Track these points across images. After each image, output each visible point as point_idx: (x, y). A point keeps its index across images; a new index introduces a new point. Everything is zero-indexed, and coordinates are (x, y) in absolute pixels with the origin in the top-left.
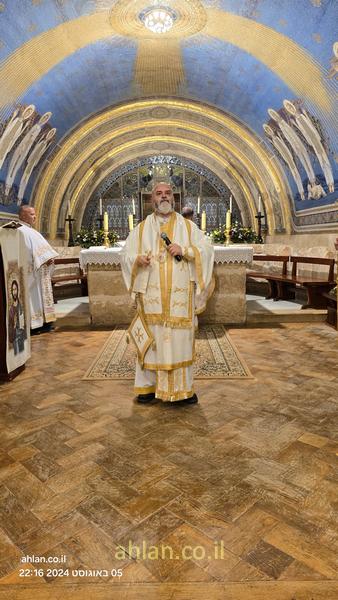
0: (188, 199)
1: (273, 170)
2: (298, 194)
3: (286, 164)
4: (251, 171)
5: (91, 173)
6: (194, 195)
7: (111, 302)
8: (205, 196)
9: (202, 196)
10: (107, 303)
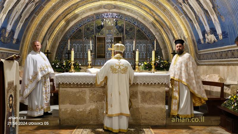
0: (127, 41)
1: (183, 24)
2: (199, 40)
3: (191, 20)
4: (168, 24)
5: (63, 23)
6: (131, 38)
7: (74, 109)
8: (138, 39)
9: (136, 39)
10: (71, 110)
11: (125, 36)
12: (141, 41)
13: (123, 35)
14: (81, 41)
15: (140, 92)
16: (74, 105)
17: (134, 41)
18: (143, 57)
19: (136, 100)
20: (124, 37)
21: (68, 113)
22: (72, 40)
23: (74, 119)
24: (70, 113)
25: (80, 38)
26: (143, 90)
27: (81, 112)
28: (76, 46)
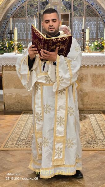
0: (75, 19)
6: (80, 16)
7: (19, 94)
8: (88, 16)
9: (86, 17)
10: (17, 94)
11: (73, 12)
12: (91, 18)
13: (71, 12)
14: (24, 19)
15: (91, 75)
16: (19, 90)
17: (83, 19)
18: (93, 36)
19: (86, 83)
20: (72, 14)
21: (13, 98)
22: (15, 18)
23: (19, 104)
24: (15, 98)
25: (23, 16)
26: (94, 73)
27: (27, 96)
28: (19, 25)
